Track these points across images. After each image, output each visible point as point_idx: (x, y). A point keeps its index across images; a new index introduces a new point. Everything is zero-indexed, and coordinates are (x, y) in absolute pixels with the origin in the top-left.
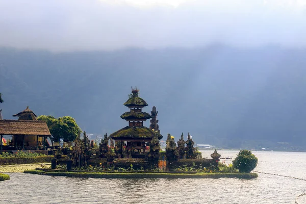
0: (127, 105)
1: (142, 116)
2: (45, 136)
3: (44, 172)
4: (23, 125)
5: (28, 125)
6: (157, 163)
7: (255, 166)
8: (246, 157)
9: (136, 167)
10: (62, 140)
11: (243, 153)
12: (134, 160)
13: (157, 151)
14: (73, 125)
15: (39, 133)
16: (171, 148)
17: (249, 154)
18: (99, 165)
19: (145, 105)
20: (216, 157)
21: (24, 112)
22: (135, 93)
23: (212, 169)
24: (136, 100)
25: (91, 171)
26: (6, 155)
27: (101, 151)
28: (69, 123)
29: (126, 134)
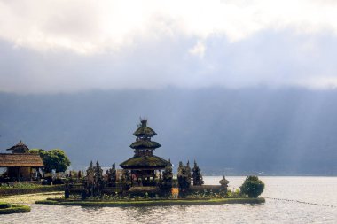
0: (136, 135)
1: (152, 145)
2: (37, 168)
3: (58, 202)
4: (17, 158)
5: (23, 157)
6: (171, 190)
7: (262, 191)
8: (253, 182)
9: (152, 195)
10: (54, 171)
11: (251, 178)
12: (149, 188)
13: (171, 178)
14: (63, 156)
15: (33, 165)
16: (183, 176)
17: (256, 179)
18: (114, 194)
19: (154, 134)
20: (224, 184)
21: (17, 146)
22: (144, 123)
23: (222, 195)
24: (146, 129)
25: (106, 200)
26: (5, 187)
27: (109, 180)
28: (59, 155)
29: (138, 162)
